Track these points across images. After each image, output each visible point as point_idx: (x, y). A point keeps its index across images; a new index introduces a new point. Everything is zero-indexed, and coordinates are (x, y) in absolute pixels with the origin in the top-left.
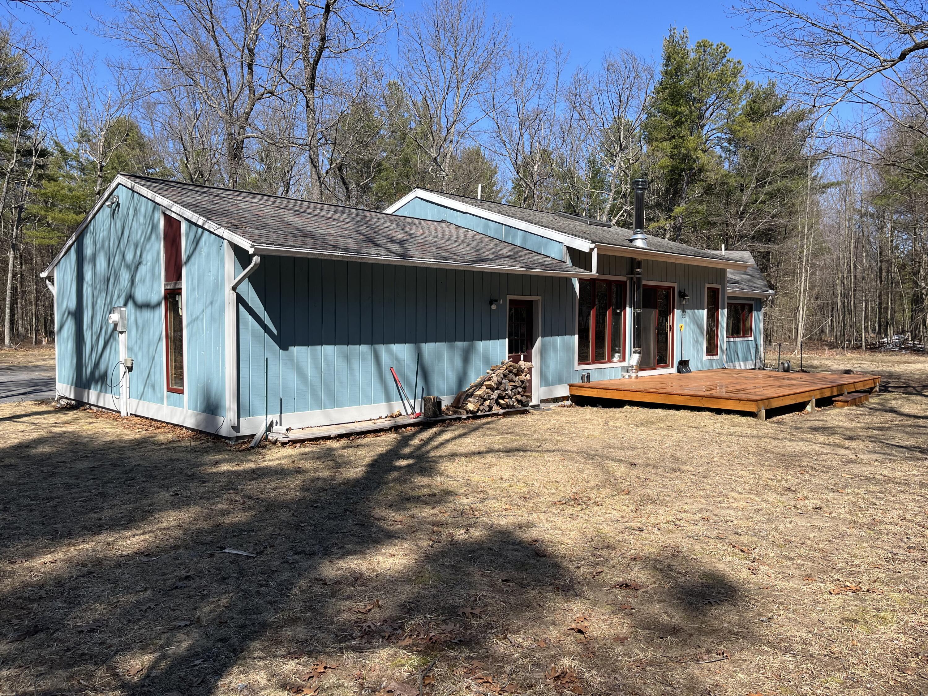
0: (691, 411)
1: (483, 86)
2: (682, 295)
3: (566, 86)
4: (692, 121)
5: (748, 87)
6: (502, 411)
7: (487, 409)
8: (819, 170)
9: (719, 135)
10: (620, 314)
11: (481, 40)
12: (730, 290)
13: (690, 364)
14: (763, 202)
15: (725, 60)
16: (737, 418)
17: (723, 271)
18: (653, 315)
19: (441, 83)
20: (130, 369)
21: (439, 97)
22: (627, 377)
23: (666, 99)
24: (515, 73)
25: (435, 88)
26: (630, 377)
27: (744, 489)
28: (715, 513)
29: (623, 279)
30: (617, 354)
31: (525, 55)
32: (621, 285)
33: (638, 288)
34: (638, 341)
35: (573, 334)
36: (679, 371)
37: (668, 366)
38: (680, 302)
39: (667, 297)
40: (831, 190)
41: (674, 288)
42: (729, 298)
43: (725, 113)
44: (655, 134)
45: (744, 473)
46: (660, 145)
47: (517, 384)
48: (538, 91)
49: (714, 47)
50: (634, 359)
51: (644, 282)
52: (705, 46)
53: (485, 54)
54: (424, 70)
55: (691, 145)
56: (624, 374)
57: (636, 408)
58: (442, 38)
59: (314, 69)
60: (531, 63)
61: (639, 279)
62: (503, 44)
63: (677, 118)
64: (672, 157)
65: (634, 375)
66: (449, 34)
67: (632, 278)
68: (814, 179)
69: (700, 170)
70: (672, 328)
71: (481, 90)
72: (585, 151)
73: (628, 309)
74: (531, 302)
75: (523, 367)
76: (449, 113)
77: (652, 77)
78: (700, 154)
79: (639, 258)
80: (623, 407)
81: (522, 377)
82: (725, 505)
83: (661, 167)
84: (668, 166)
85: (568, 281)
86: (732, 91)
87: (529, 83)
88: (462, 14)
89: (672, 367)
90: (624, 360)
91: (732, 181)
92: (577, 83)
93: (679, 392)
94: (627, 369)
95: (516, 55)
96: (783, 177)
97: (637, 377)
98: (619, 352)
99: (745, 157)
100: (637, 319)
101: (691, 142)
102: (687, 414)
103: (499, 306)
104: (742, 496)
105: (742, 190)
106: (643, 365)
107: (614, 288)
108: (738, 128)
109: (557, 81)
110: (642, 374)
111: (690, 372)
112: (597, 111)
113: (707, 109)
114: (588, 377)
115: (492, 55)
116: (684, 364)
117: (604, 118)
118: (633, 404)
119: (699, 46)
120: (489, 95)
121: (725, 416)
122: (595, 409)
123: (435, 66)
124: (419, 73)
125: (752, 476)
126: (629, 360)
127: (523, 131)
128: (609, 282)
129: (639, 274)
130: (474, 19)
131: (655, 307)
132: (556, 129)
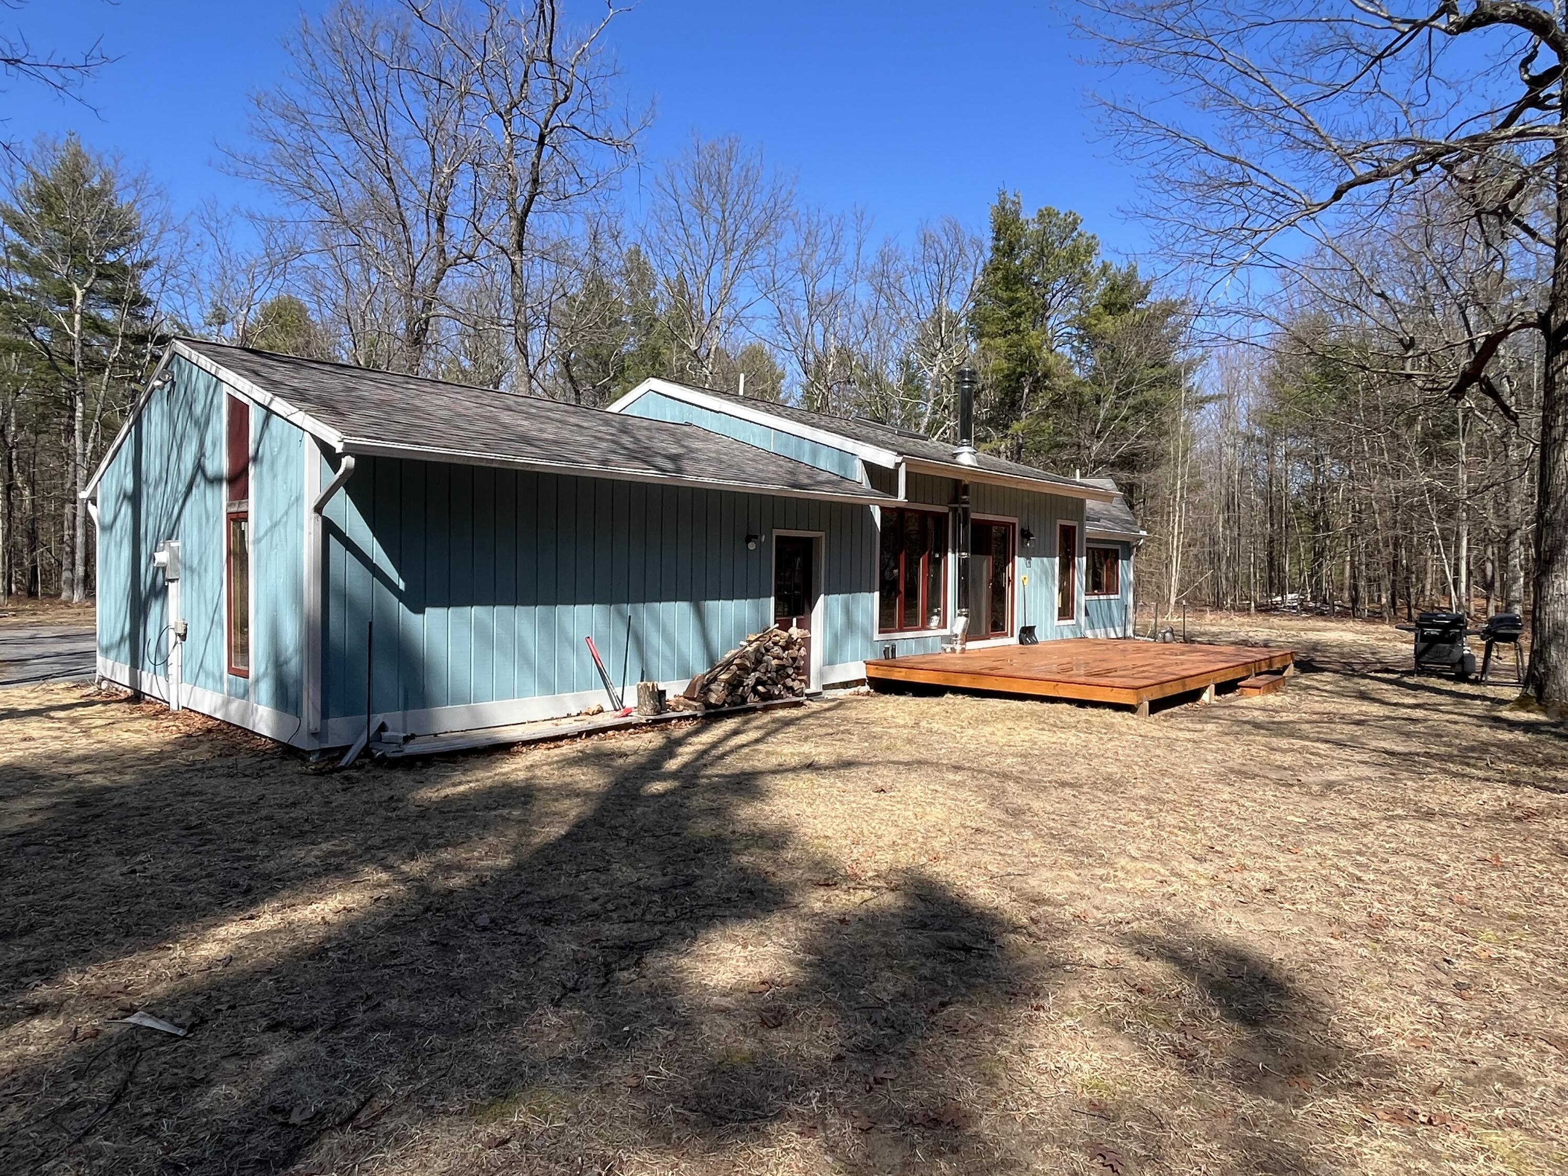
0: (1042, 702)
1: (760, 257)
2: (1026, 535)
3: (871, 261)
4: (1035, 311)
5: (1104, 270)
6: (760, 705)
7: (739, 700)
8: (1194, 379)
9: (1068, 330)
10: (938, 562)
11: (758, 196)
12: (1090, 529)
13: (1036, 631)
14: (1126, 419)
15: (1075, 234)
16: (1108, 714)
17: (1082, 502)
18: (986, 565)
19: (704, 254)
20: (183, 637)
21: (701, 270)
22: (948, 650)
23: (998, 283)
24: (802, 244)
25: (695, 258)
26: (953, 650)
27: (1139, 849)
28: (1097, 902)
29: (944, 509)
30: (935, 618)
31: (815, 219)
32: (940, 519)
33: (965, 524)
34: (964, 600)
35: (871, 591)
36: (1021, 643)
37: (1006, 634)
38: (1022, 544)
39: (1004, 538)
40: (1210, 406)
41: (1014, 525)
42: (1088, 540)
43: (1076, 301)
44: (987, 328)
45: (1133, 816)
46: (992, 343)
47: (784, 662)
48: (833, 267)
49: (1062, 216)
50: (958, 624)
51: (974, 516)
52: (1049, 215)
53: (763, 216)
54: (681, 233)
55: (1034, 342)
56: (945, 646)
57: (960, 697)
58: (706, 193)
59: (522, 222)
60: (823, 230)
61: (966, 511)
62: (787, 203)
63: (1014, 308)
64: (1008, 358)
65: (958, 648)
66: (714, 188)
67: (956, 510)
68: (1189, 390)
69: (1046, 376)
70: (1011, 581)
71: (756, 263)
72: (896, 348)
73: (950, 555)
74: (810, 540)
75: (795, 637)
76: (713, 292)
77: (981, 252)
78: (1045, 354)
79: (967, 480)
80: (942, 695)
81: (793, 652)
82: (1112, 885)
83: (993, 371)
84: (1002, 370)
85: (863, 511)
86: (1085, 274)
87: (821, 255)
88: (733, 163)
89: (1012, 636)
90: (945, 627)
91: (1087, 390)
92: (884, 259)
93: (1022, 674)
94: (948, 639)
95: (804, 219)
96: (1151, 386)
97: (963, 650)
98: (938, 614)
99: (1103, 359)
100: (963, 568)
101: (1034, 337)
102: (1035, 707)
103: (760, 546)
104: (1139, 865)
105: (1098, 402)
106: (971, 634)
107: (930, 524)
108: (1094, 322)
109: (858, 255)
110: (971, 645)
111: (1037, 642)
112: (911, 297)
113: (1054, 296)
114: (893, 651)
115: (772, 218)
116: (1028, 632)
117: (920, 306)
118: (956, 691)
119: (1041, 216)
120: (768, 270)
121: (1090, 710)
122: (902, 699)
123: (696, 231)
124: (674, 238)
125: (1148, 822)
126: (952, 626)
127: (814, 318)
128: (924, 515)
129: (967, 503)
130: (748, 170)
131: (988, 553)
132: (856, 319)
